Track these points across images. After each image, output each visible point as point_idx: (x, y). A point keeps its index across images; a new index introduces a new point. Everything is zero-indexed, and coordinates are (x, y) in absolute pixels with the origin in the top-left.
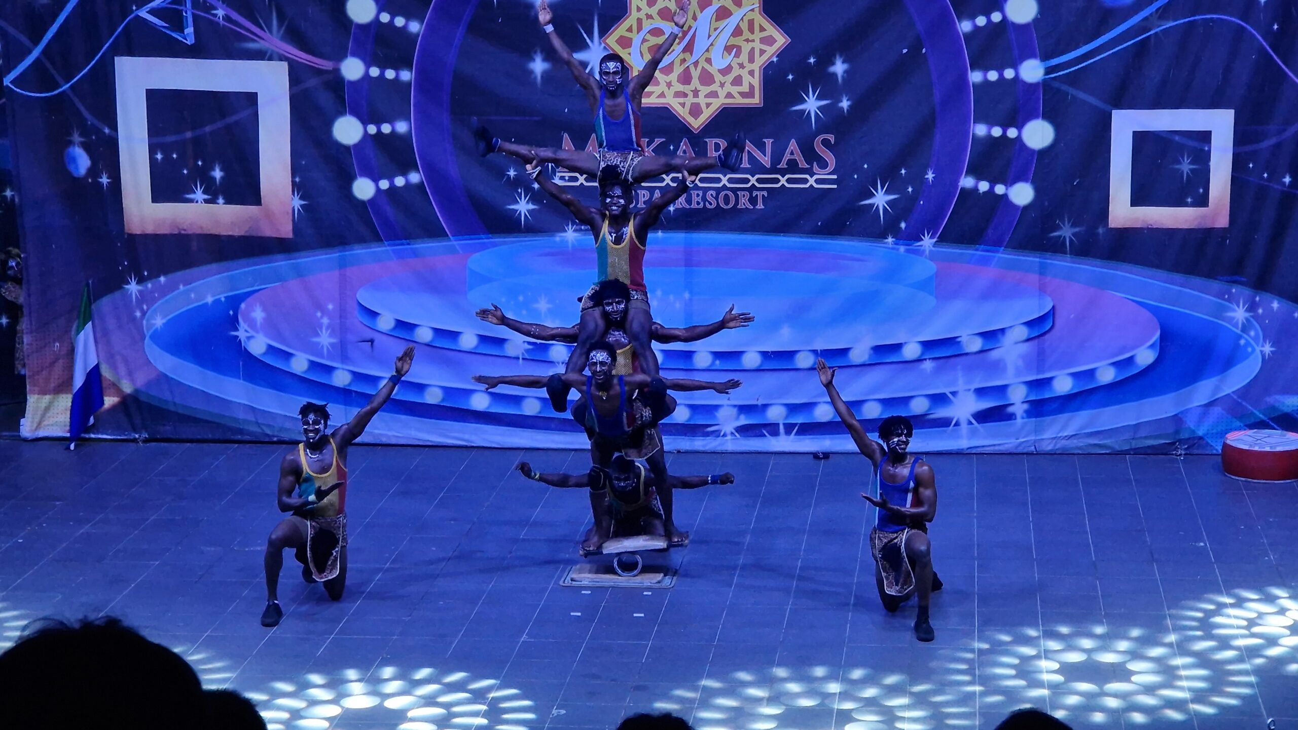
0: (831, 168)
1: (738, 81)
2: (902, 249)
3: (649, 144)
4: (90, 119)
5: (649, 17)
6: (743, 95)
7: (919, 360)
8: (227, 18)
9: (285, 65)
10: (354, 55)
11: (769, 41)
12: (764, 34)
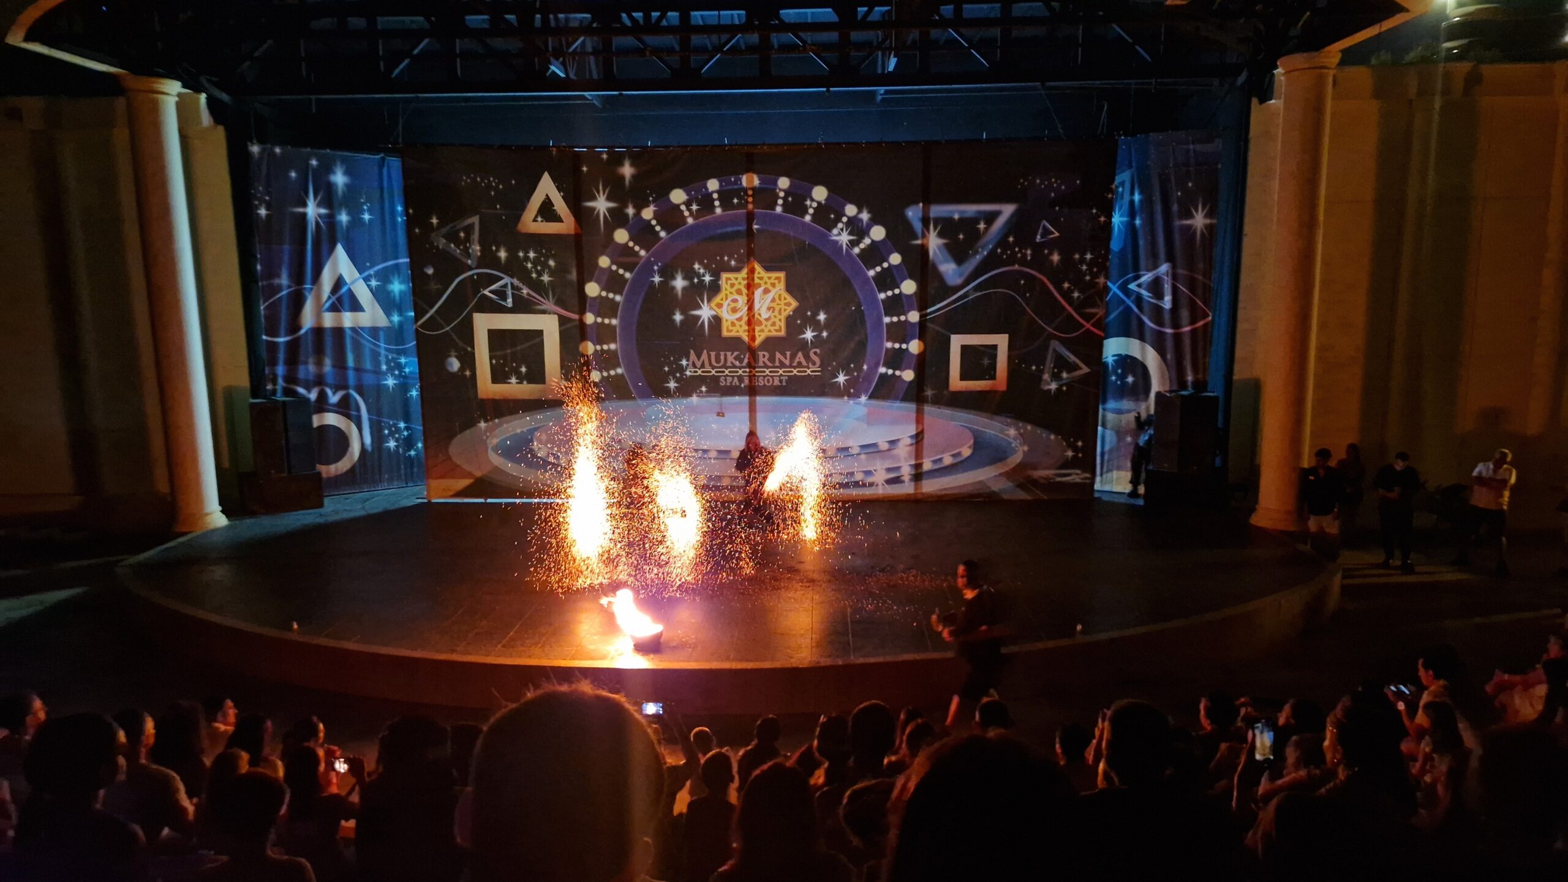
0: (818, 365)
1: (774, 324)
2: (851, 402)
3: (732, 354)
4: (461, 344)
5: (731, 293)
6: (776, 331)
7: (859, 454)
8: (528, 294)
9: (556, 317)
10: (590, 312)
11: (789, 304)
12: (786, 301)
